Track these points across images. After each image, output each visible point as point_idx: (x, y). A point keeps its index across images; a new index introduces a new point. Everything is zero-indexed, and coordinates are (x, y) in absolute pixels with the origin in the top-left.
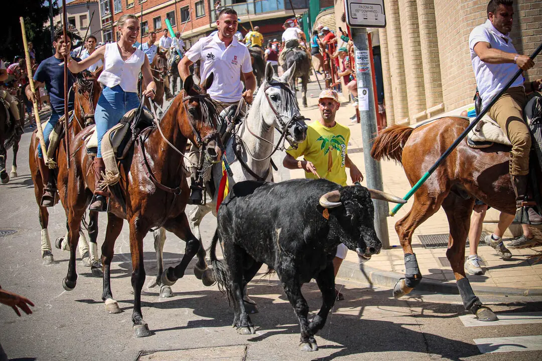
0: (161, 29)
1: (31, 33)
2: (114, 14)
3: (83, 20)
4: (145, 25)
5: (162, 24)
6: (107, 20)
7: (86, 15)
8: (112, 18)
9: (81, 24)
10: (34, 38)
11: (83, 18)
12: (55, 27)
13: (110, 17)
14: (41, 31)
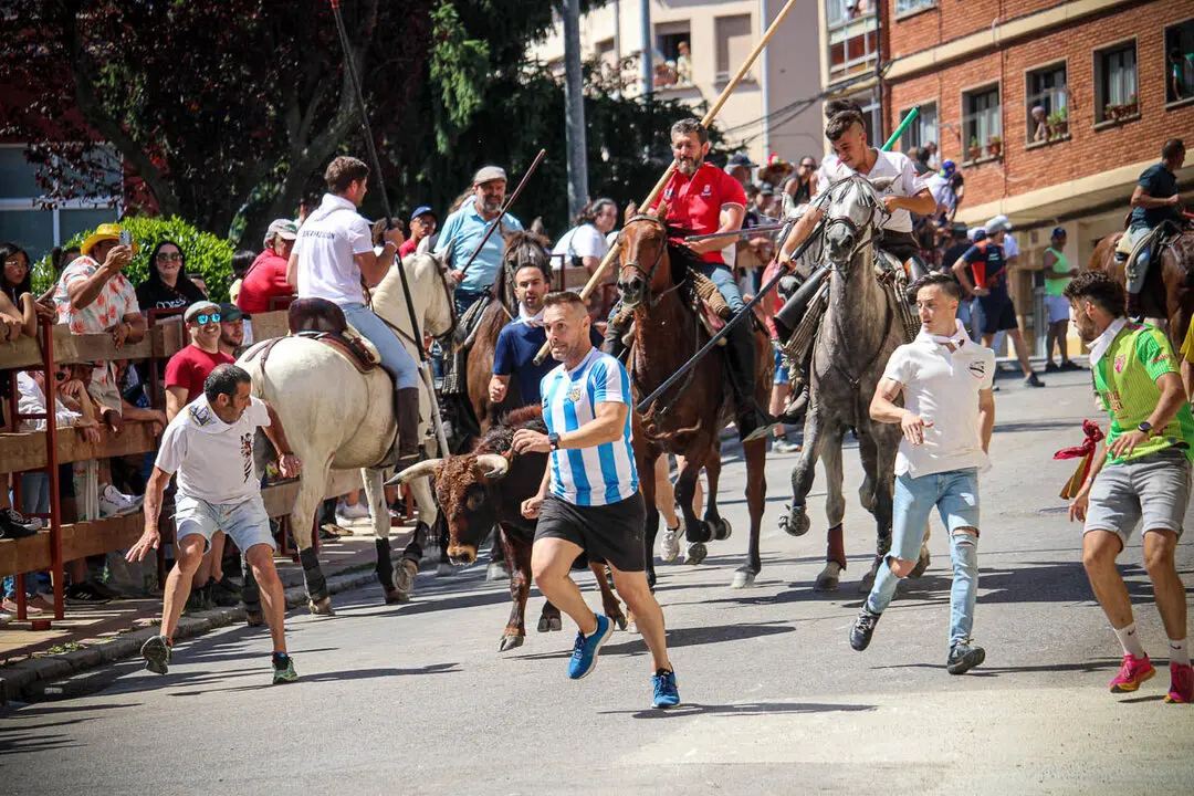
0: (1133, 108)
1: (461, 89)
2: (893, 18)
3: (734, 43)
4: (1047, 86)
5: (1138, 86)
6: (856, 46)
7: (747, 16)
8: (880, 39)
9: (722, 59)
10: (474, 116)
11: (730, 26)
12: (589, 69)
13: (871, 35)
14: (510, 84)
